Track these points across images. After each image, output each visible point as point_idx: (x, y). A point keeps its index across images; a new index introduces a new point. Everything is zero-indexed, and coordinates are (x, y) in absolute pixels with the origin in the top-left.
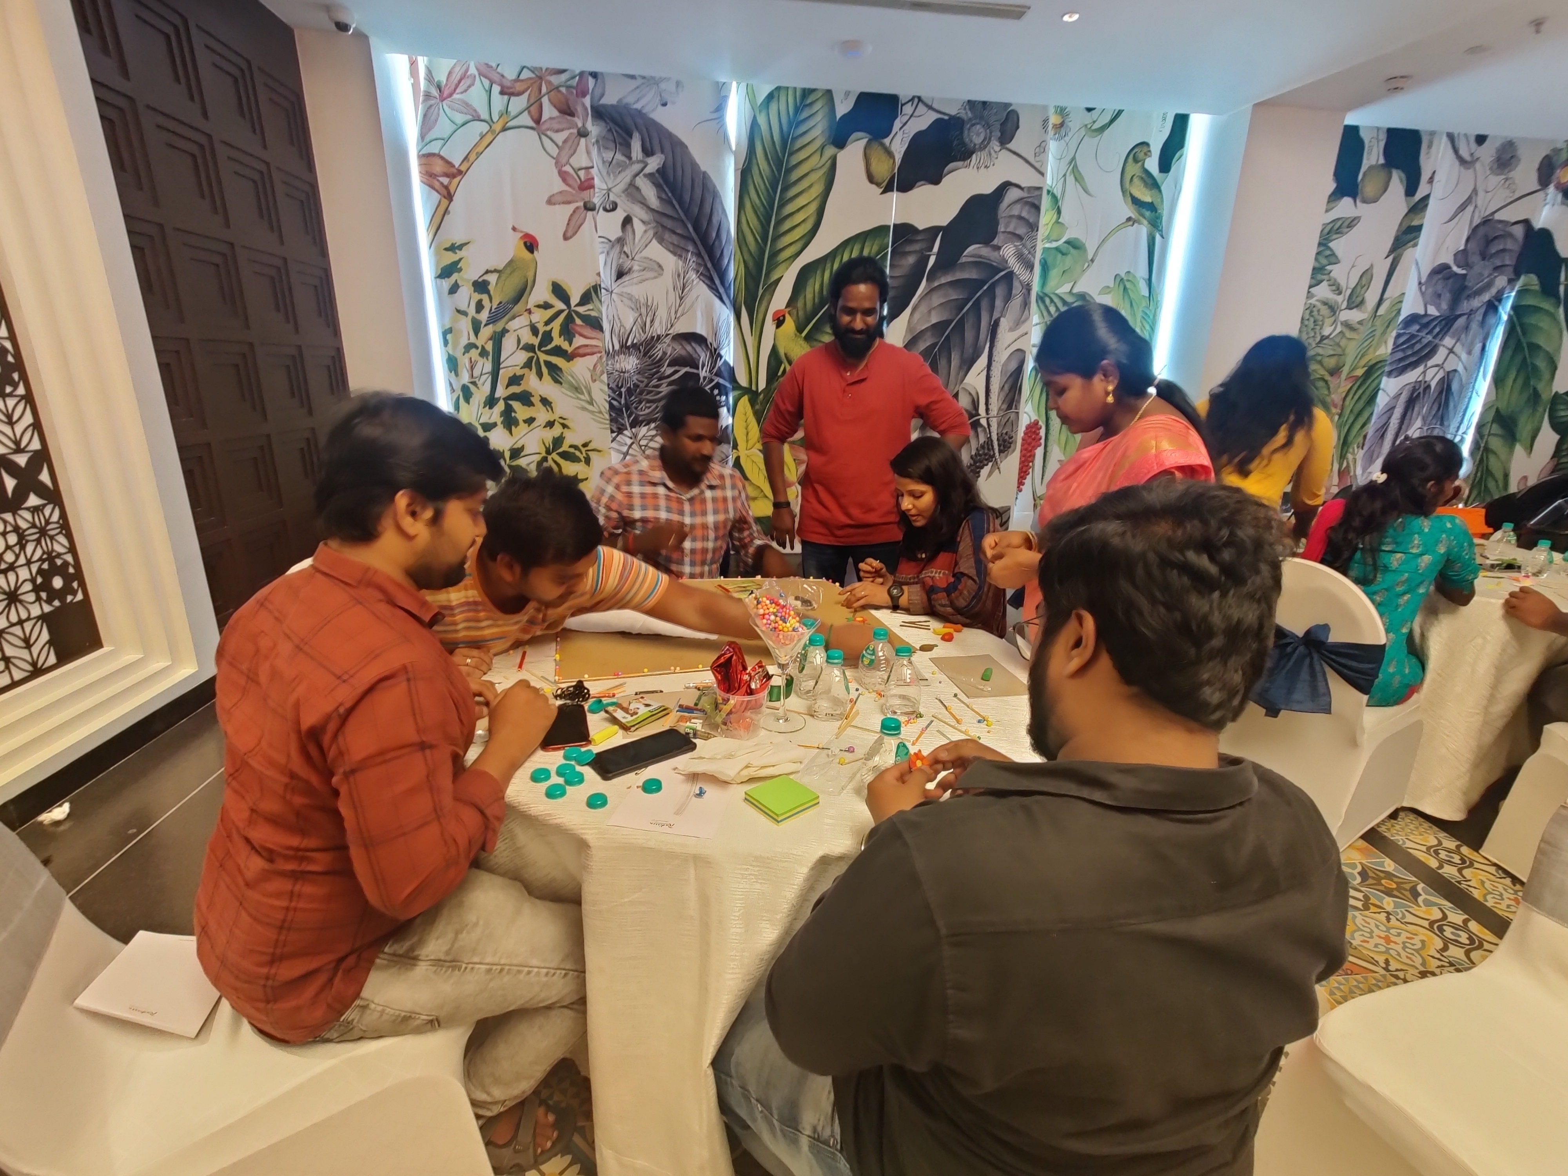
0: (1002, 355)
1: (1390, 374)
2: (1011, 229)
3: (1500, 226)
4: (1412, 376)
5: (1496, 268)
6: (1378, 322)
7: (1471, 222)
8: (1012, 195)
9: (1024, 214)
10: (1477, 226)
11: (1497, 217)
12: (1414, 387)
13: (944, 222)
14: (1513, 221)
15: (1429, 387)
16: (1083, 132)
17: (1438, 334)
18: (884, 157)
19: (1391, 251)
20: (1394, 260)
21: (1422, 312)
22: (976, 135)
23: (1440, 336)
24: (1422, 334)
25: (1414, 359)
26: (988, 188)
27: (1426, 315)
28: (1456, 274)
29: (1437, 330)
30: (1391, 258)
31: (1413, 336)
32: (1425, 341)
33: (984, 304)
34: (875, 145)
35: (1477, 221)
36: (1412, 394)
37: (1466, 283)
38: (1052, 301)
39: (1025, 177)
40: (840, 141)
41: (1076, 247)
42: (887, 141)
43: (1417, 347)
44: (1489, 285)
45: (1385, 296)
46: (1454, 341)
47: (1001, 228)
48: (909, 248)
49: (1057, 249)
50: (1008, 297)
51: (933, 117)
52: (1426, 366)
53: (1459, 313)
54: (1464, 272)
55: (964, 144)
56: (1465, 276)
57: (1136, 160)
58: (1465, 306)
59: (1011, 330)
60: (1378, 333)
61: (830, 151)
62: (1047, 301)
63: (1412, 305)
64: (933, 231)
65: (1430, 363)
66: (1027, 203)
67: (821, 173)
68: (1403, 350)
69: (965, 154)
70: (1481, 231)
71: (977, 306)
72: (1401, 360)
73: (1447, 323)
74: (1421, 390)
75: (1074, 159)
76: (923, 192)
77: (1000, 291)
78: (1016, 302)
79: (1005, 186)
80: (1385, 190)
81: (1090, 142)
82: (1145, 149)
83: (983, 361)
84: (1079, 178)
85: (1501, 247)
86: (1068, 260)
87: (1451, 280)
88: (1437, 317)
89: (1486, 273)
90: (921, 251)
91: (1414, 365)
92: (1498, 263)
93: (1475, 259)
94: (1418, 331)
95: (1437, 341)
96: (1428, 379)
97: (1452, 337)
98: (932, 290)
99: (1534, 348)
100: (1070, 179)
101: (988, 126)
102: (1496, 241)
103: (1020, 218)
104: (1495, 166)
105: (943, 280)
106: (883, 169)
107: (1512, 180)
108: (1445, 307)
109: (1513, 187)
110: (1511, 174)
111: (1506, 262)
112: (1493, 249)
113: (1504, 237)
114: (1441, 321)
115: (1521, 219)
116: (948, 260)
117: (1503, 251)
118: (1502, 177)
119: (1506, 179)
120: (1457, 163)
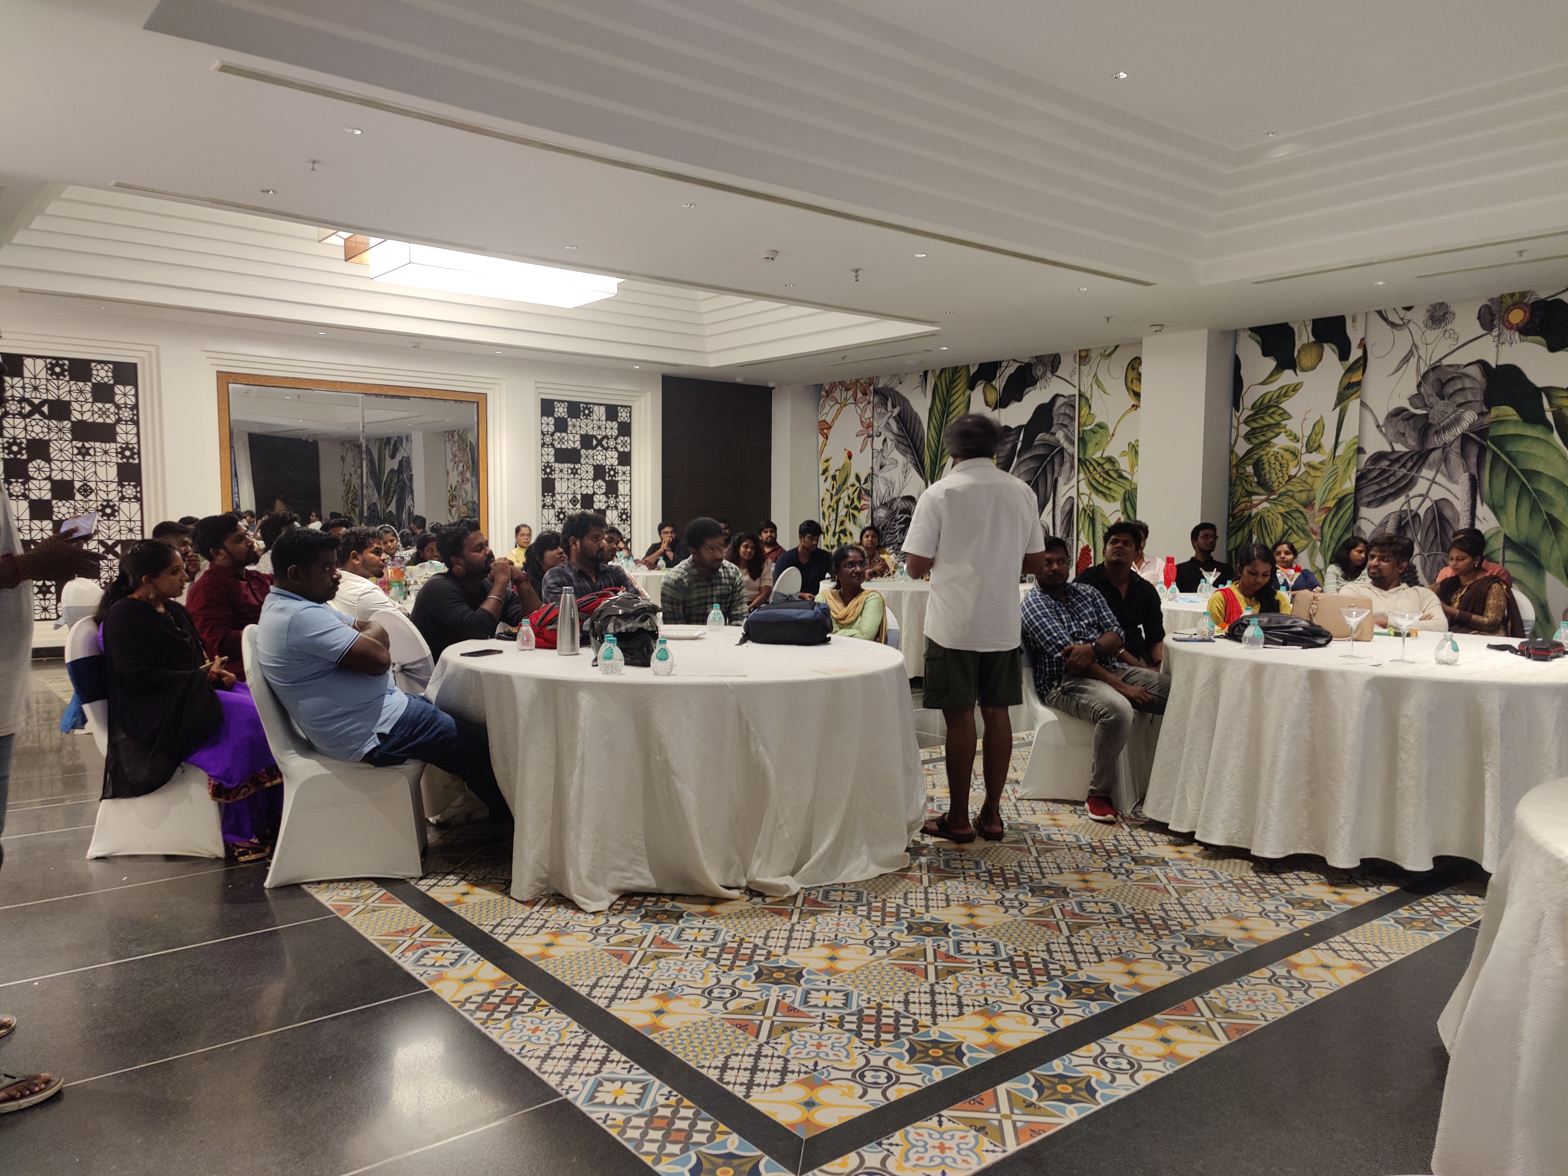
0: (1061, 501)
1: (1369, 505)
2: (1060, 422)
3: (1451, 369)
4: (1395, 506)
5: (1460, 405)
6: (1338, 462)
7: (1418, 370)
8: (1060, 401)
9: (1067, 412)
10: (1426, 374)
11: (1445, 362)
12: (1400, 516)
13: (1024, 421)
14: (1465, 363)
15: (1417, 515)
16: (1099, 358)
17: (1412, 467)
18: (993, 391)
19: (1337, 405)
20: (1341, 410)
21: (1389, 449)
22: (1038, 371)
23: (1416, 469)
24: (1396, 467)
25: (1392, 490)
26: (1046, 400)
27: (1393, 451)
28: (1414, 415)
29: (1410, 464)
30: (1338, 409)
31: (1384, 471)
32: (1401, 474)
33: (1049, 469)
34: (988, 385)
35: (1424, 369)
36: (1400, 522)
37: (1430, 421)
38: (1091, 463)
39: (1068, 390)
40: (972, 387)
41: (1101, 428)
42: (994, 383)
43: (1393, 480)
44: (1457, 421)
45: (1340, 440)
46: (1433, 473)
47: (1055, 422)
48: (1007, 440)
49: (1091, 430)
50: (1062, 464)
51: (1017, 365)
52: (1408, 496)
53: (1431, 447)
54: (1424, 412)
55: (1033, 377)
56: (1426, 416)
57: (1133, 369)
58: (1435, 441)
59: (1065, 484)
60: (1340, 471)
61: (968, 392)
62: (1088, 463)
63: (1375, 443)
64: (1020, 428)
65: (1412, 493)
66: (1068, 405)
67: (964, 404)
68: (1377, 483)
69: (1033, 382)
70: (1432, 377)
71: (1044, 471)
72: (1377, 492)
73: (1420, 457)
74: (1409, 517)
75: (1096, 374)
76: (1014, 406)
77: (1057, 460)
78: (1067, 466)
79: (1056, 396)
80: (1321, 359)
81: (1104, 363)
82: (1138, 361)
83: (1050, 505)
84: (1100, 385)
85: (1459, 386)
86: (1098, 436)
87: (1411, 421)
88: (1406, 453)
89: (1450, 410)
90: (1014, 440)
91: (1395, 495)
92: (1460, 400)
93: (1433, 400)
94: (1389, 466)
95: (1413, 473)
96: (1414, 507)
97: (1430, 468)
98: (1021, 463)
99: (1532, 475)
100: (1095, 386)
101: (1044, 365)
102: (1451, 383)
103: (1065, 414)
104: (1430, 323)
105: (1026, 457)
106: (993, 397)
107: (1451, 332)
108: (1414, 444)
109: (1456, 336)
110: (1449, 327)
111: (1470, 398)
112: (1450, 389)
113: (1459, 378)
114: (1412, 456)
115: (1474, 360)
116: (1028, 444)
117: (1463, 389)
118: (1441, 330)
119: (1445, 331)
120: (1388, 328)
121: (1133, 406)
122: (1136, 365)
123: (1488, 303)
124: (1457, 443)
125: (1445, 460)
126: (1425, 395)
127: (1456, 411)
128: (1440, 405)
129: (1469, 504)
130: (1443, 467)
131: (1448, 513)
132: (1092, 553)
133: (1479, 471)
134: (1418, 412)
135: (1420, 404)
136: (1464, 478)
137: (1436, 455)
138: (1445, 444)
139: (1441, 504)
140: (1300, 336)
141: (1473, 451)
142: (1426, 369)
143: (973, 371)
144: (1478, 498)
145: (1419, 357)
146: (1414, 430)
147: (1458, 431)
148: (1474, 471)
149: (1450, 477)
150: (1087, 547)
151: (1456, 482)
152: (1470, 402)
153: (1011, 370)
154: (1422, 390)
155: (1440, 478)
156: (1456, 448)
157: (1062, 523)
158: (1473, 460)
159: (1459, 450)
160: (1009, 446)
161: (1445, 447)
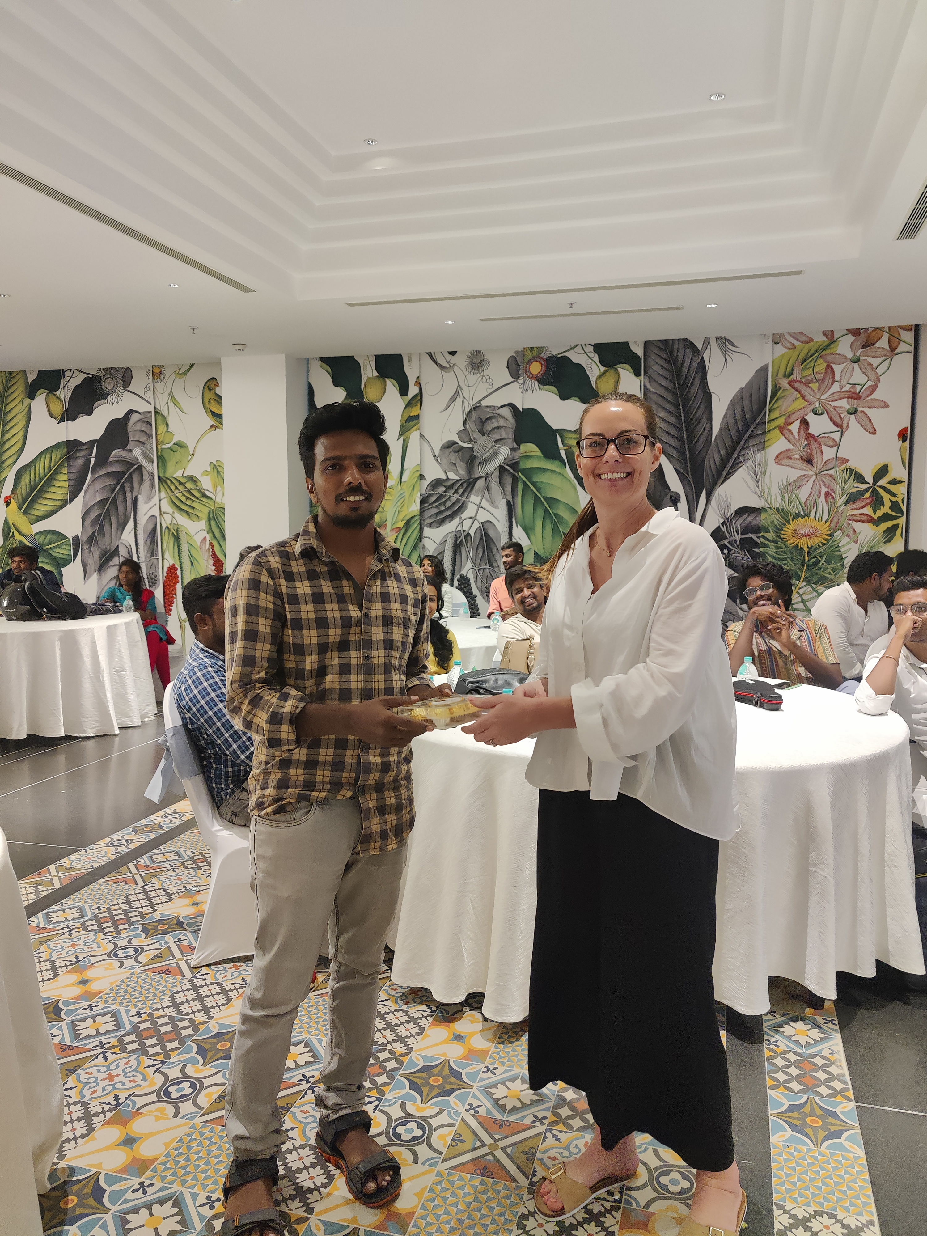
0: (143, 520)
1: (430, 525)
2: (136, 439)
3: (488, 410)
4: (451, 527)
5: (496, 441)
6: (404, 486)
7: (463, 410)
8: (134, 417)
9: (143, 429)
10: (470, 412)
11: (484, 403)
12: (456, 535)
13: (97, 438)
14: (499, 406)
15: (468, 535)
16: (174, 376)
17: (463, 493)
18: (58, 402)
19: (400, 435)
20: (404, 440)
21: (445, 478)
22: (108, 385)
23: (466, 494)
24: (450, 493)
25: (448, 513)
26: (120, 415)
27: (448, 479)
28: (463, 448)
29: (461, 491)
30: (402, 439)
31: (441, 496)
32: (453, 499)
33: (127, 487)
34: (51, 395)
35: (468, 408)
36: (456, 541)
37: (475, 454)
38: (172, 482)
39: (142, 407)
40: (31, 395)
41: (181, 447)
42: (58, 393)
43: (448, 504)
44: (495, 454)
45: (405, 467)
46: (479, 498)
47: (131, 438)
48: (78, 455)
49: (170, 448)
50: (141, 481)
51: (82, 377)
52: (461, 518)
53: (476, 476)
54: (470, 446)
55: (103, 391)
56: (472, 448)
57: (210, 389)
58: (479, 471)
59: (146, 503)
60: (407, 495)
61: (27, 401)
62: (169, 482)
63: (434, 472)
64: (92, 443)
65: (464, 515)
66: (144, 422)
67: (22, 415)
68: (436, 506)
69: (104, 396)
70: (474, 415)
71: (123, 488)
72: (437, 514)
73: (469, 484)
74: (463, 537)
75: (171, 392)
76: (83, 419)
77: (135, 478)
78: (146, 484)
79: (131, 412)
80: (385, 392)
81: (179, 382)
82: (214, 382)
83: (131, 524)
84: (176, 404)
85: (496, 425)
86: (177, 455)
87: (460, 453)
88: (459, 480)
89: (490, 446)
90: (85, 456)
91: (451, 517)
92: (497, 437)
93: (477, 435)
94: (445, 492)
95: (464, 499)
96: (466, 528)
97: (477, 495)
98: (95, 480)
99: (552, 501)
100: (171, 404)
101: (115, 378)
102: (489, 422)
103: (141, 431)
104: (470, 369)
105: (101, 473)
106: (58, 409)
107: (487, 377)
108: (463, 473)
109: (491, 381)
110: (485, 373)
111: (504, 436)
112: (489, 427)
113: (495, 417)
114: (463, 483)
115: (506, 403)
116: (102, 461)
117: (498, 428)
118: (479, 375)
119: (483, 376)
120: (438, 369)
121: (212, 426)
122: (213, 386)
123: (514, 355)
124: (496, 474)
125: (488, 487)
126: (470, 431)
127: (493, 446)
128: (481, 440)
129: (507, 525)
130: (486, 493)
131: (491, 533)
132: (179, 573)
133: (513, 498)
134: (465, 445)
135: (466, 439)
136: (503, 504)
137: (480, 483)
138: (487, 474)
139: (486, 525)
140: (365, 370)
141: (508, 480)
142: (470, 408)
143: (31, 378)
144: (514, 520)
145: (464, 397)
146: (462, 461)
147: (496, 463)
148: (510, 498)
149: (492, 503)
150: (173, 566)
151: (497, 507)
152: (506, 439)
153: (78, 380)
154: (467, 426)
155: (485, 503)
156: (495, 477)
157: (145, 542)
158: (509, 488)
159: (498, 480)
160: (80, 462)
161: (487, 476)
